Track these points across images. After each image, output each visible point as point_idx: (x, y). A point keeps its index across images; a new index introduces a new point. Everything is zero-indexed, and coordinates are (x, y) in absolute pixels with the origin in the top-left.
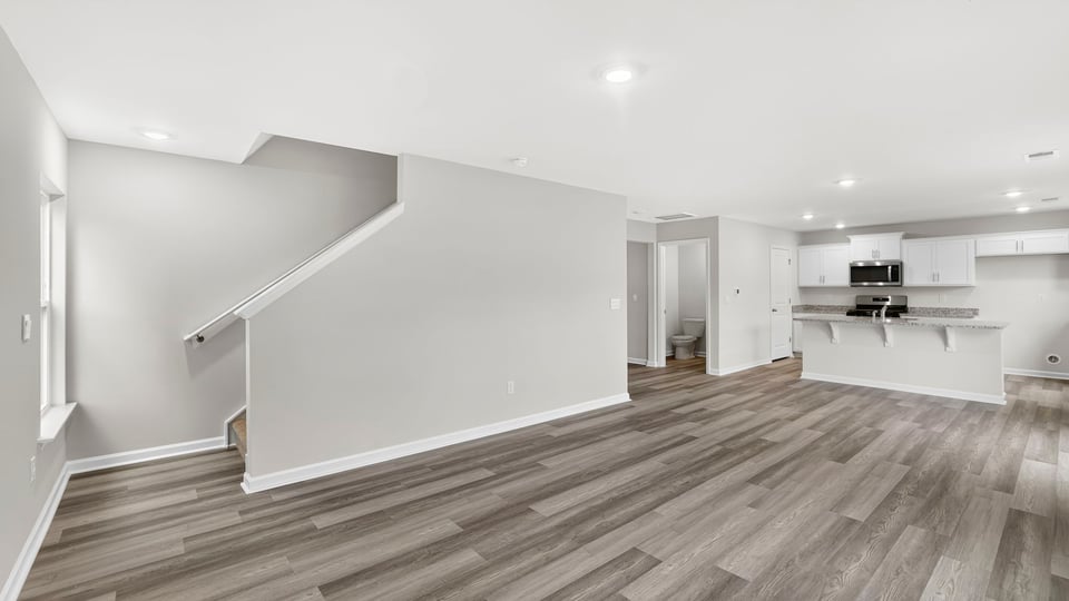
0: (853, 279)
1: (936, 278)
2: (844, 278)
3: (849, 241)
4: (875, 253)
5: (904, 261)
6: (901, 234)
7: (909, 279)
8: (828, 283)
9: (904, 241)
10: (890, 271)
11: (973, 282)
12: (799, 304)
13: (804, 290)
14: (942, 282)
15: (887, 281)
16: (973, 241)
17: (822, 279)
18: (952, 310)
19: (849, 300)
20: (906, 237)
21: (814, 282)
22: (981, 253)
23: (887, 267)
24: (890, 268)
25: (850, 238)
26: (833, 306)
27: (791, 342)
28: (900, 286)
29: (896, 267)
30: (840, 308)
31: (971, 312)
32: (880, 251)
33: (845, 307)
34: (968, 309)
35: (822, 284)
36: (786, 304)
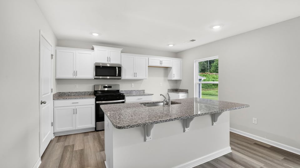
0: (96, 74)
1: (136, 75)
2: (90, 74)
3: (93, 49)
4: (109, 59)
5: (123, 65)
6: (121, 49)
8: (79, 76)
9: (122, 54)
10: (117, 70)
11: (147, 77)
12: (56, 92)
13: (59, 81)
14: (138, 77)
15: (116, 76)
16: (147, 58)
17: (75, 73)
18: (136, 91)
19: (89, 88)
20: (122, 52)
22: (151, 64)
24: (117, 68)
25: (94, 47)
26: (79, 92)
27: (53, 127)
28: (121, 79)
29: (120, 68)
30: (83, 93)
31: (143, 92)
32: (111, 58)
33: (87, 92)
34: (142, 90)
35: (74, 77)
36: (49, 94)
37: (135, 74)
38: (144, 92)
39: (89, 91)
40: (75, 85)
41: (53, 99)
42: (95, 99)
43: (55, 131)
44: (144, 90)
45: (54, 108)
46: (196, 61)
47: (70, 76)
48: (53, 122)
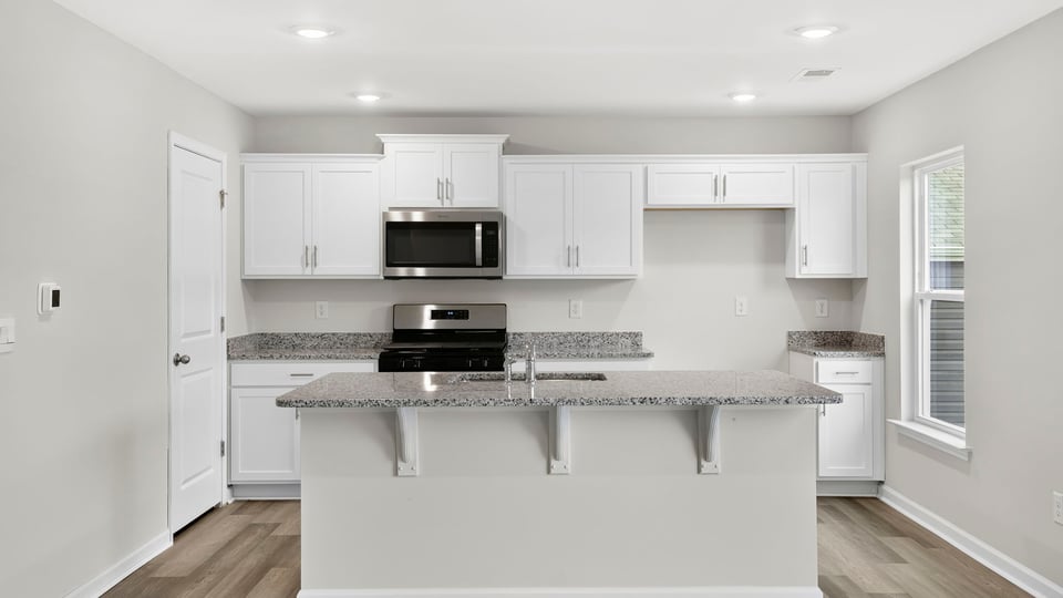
0: (391, 259)
1: (573, 259)
2: (367, 258)
3: (380, 149)
4: (444, 187)
5: (509, 213)
6: (499, 140)
7: (521, 260)
8: (327, 268)
9: (508, 159)
10: (479, 238)
11: (639, 269)
12: (245, 333)
13: (258, 289)
14: (587, 269)
15: (473, 265)
16: (638, 170)
17: (311, 257)
18: (595, 336)
19: (370, 318)
20: (508, 149)
21: (288, 266)
22: (657, 200)
23: (472, 226)
24: (478, 228)
25: (383, 141)
26: (334, 334)
27: (225, 457)
28: (500, 278)
29: (492, 229)
30: (351, 340)
31: (629, 342)
32: (454, 182)
33: (365, 335)
34: (624, 335)
35: (308, 273)
36: (212, 335)
37: (572, 254)
38: (637, 345)
39: (371, 332)
40: (318, 303)
41: (229, 357)
42: (377, 361)
43: (236, 479)
44: (636, 335)
45: (233, 390)
46: (913, 168)
47: (292, 268)
48: (225, 440)
